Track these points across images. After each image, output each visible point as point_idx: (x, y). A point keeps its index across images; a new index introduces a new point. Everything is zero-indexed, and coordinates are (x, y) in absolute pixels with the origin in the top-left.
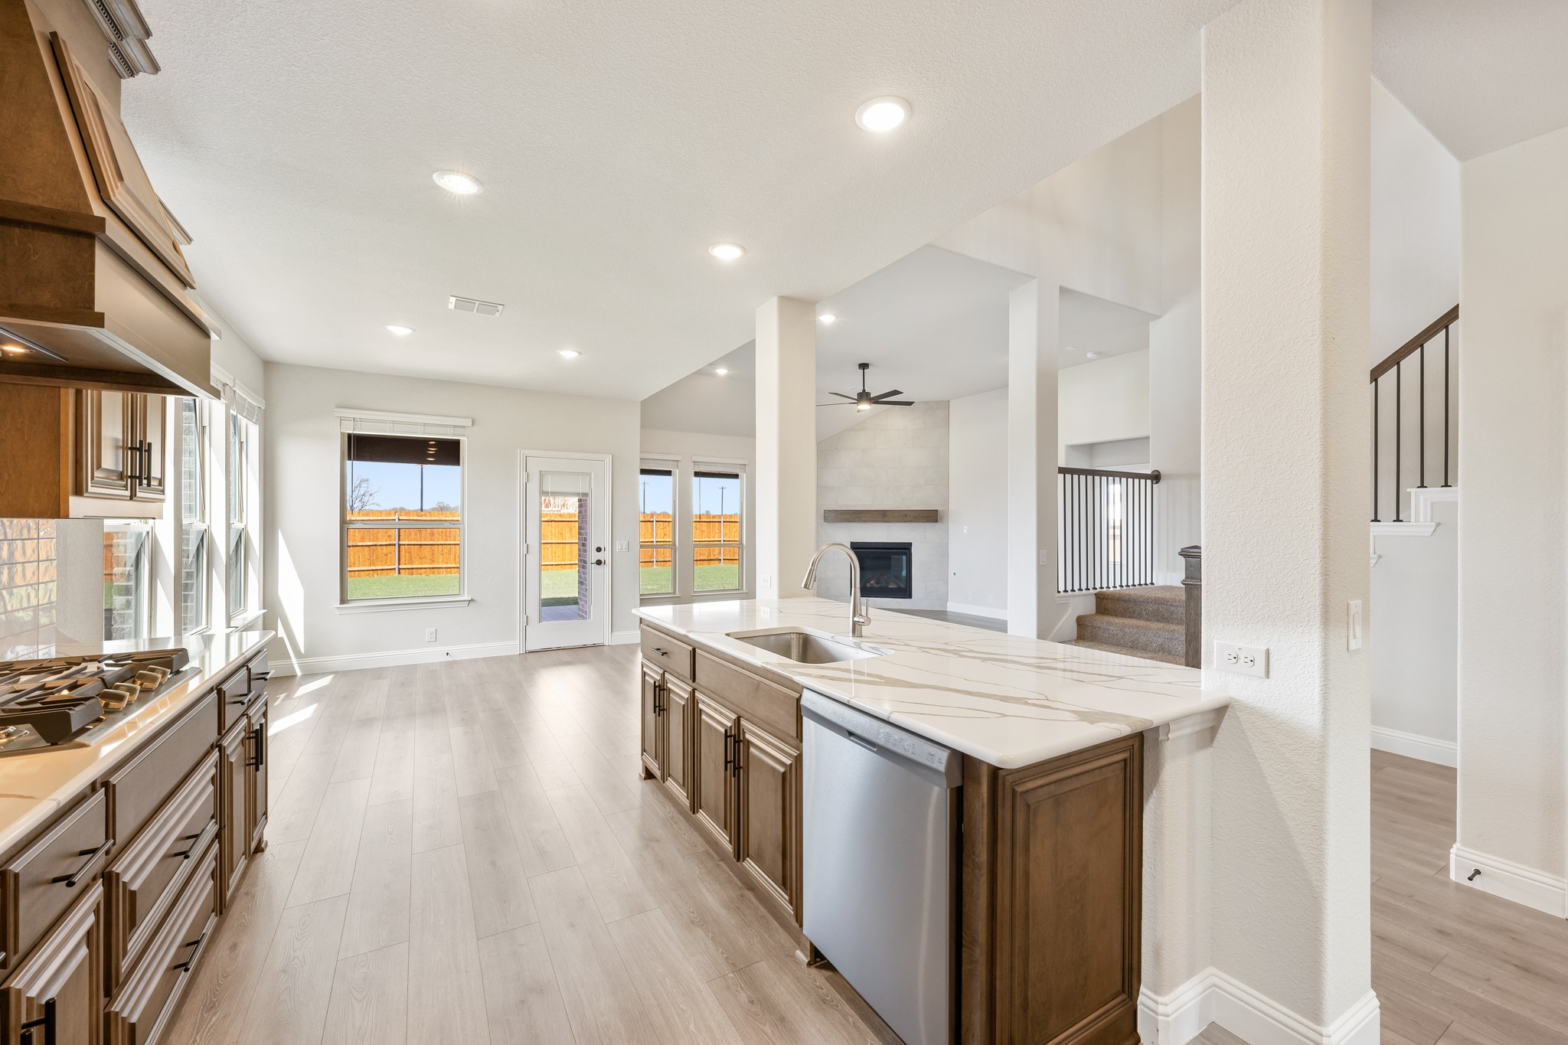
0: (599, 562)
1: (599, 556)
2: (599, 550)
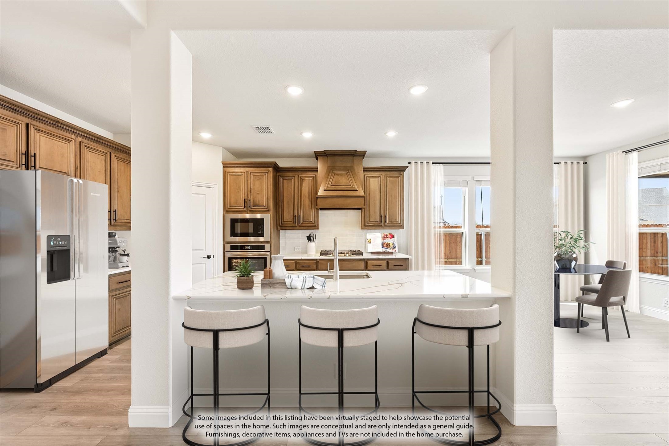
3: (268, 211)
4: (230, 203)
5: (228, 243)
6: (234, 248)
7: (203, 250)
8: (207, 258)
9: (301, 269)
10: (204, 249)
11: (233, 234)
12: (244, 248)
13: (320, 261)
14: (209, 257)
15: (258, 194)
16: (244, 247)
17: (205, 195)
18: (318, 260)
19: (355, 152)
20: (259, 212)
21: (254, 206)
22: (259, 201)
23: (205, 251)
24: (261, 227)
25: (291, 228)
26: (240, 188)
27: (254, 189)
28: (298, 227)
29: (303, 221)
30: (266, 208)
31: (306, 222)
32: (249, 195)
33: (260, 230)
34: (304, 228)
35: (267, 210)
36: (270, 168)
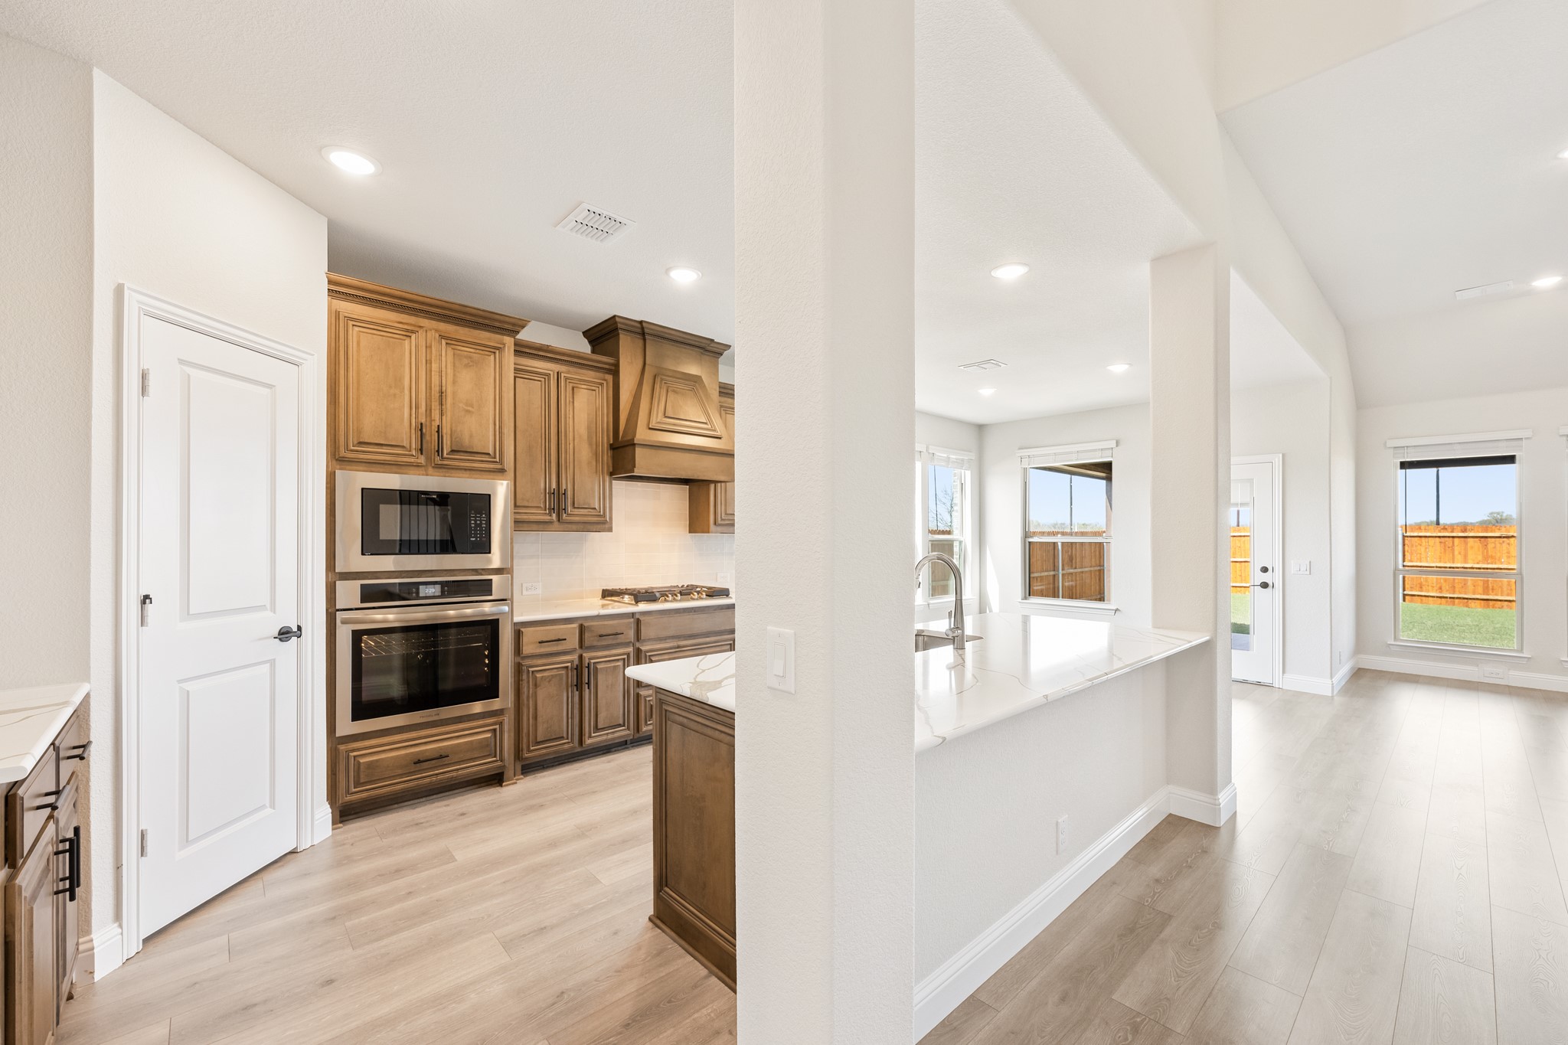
0: (1265, 585)
1: (1266, 577)
2: (1265, 570)
3: (502, 471)
4: (359, 432)
5: (347, 576)
6: (373, 595)
7: (262, 608)
8: (281, 640)
9: (595, 643)
10: (268, 606)
11: (372, 544)
12: (418, 593)
13: (642, 618)
14: (284, 634)
15: (468, 411)
16: (418, 590)
17: (270, 386)
18: (637, 616)
19: (709, 342)
20: (468, 472)
21: (453, 451)
22: (471, 436)
23: (272, 614)
24: (481, 521)
25: (535, 527)
26: (398, 380)
27: (454, 393)
28: (556, 524)
29: (575, 508)
30: (496, 462)
31: (583, 511)
32: (436, 415)
33: (476, 530)
34: (574, 527)
35: (499, 466)
36: (509, 335)
